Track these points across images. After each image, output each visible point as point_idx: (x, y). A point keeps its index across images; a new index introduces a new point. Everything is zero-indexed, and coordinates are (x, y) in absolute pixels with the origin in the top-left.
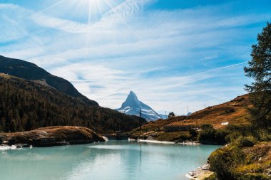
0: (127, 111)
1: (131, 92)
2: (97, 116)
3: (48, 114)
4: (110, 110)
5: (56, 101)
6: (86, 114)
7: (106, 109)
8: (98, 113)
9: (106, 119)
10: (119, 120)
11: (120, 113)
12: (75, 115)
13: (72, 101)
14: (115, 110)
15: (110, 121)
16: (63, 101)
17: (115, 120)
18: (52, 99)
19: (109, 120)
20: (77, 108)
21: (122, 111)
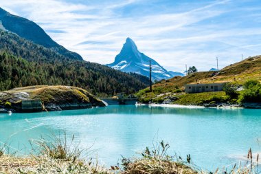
0: (123, 67)
1: (128, 40)
2: (82, 74)
3: (14, 72)
4: (99, 65)
5: (21, 52)
6: (67, 72)
7: (94, 64)
8: (83, 70)
9: (95, 78)
10: (113, 80)
11: (114, 71)
12: (51, 73)
13: (44, 53)
14: (106, 66)
15: (101, 81)
16: (31, 53)
17: (108, 80)
18: (15, 51)
19: (99, 80)
20: (53, 63)
21: (116, 67)
